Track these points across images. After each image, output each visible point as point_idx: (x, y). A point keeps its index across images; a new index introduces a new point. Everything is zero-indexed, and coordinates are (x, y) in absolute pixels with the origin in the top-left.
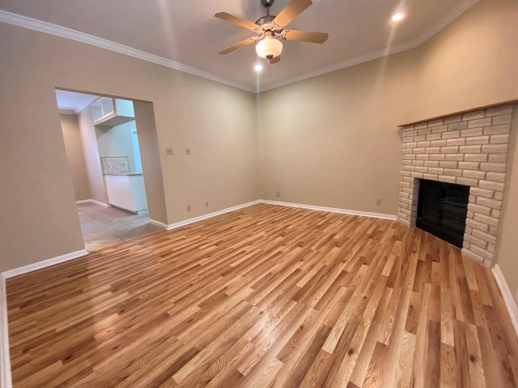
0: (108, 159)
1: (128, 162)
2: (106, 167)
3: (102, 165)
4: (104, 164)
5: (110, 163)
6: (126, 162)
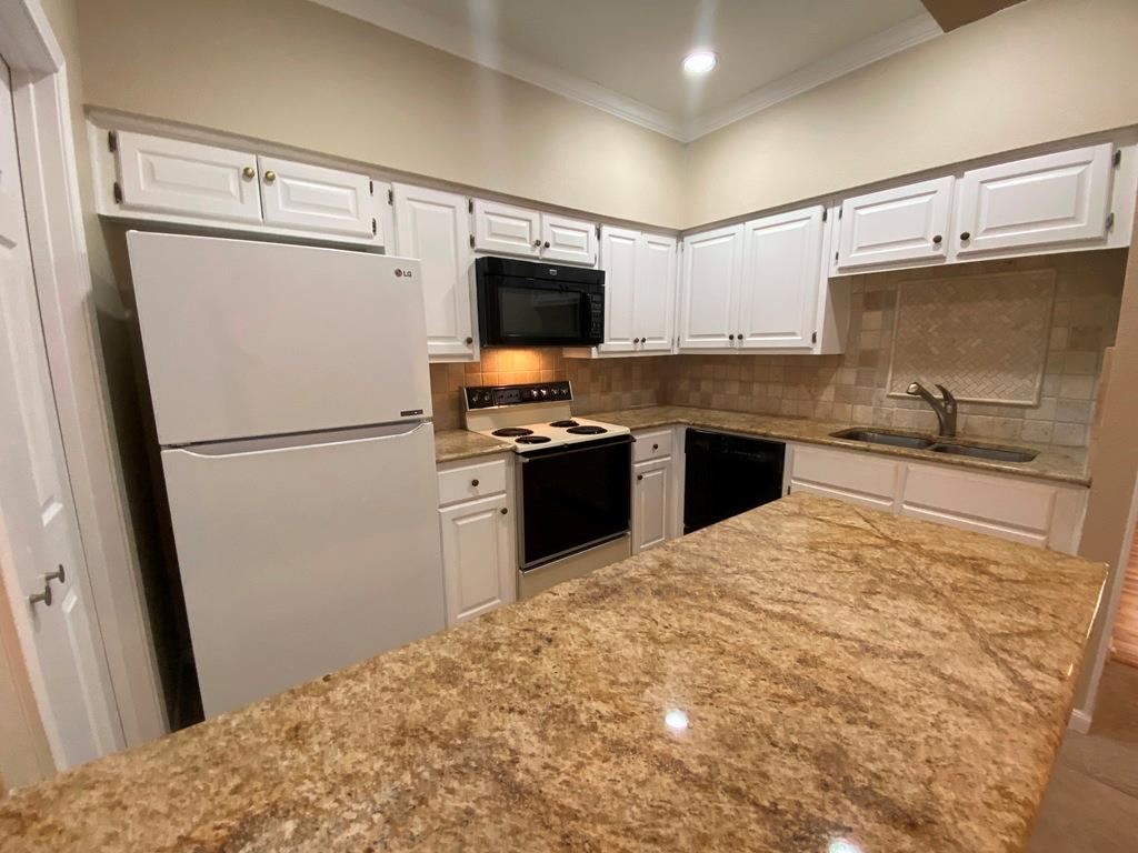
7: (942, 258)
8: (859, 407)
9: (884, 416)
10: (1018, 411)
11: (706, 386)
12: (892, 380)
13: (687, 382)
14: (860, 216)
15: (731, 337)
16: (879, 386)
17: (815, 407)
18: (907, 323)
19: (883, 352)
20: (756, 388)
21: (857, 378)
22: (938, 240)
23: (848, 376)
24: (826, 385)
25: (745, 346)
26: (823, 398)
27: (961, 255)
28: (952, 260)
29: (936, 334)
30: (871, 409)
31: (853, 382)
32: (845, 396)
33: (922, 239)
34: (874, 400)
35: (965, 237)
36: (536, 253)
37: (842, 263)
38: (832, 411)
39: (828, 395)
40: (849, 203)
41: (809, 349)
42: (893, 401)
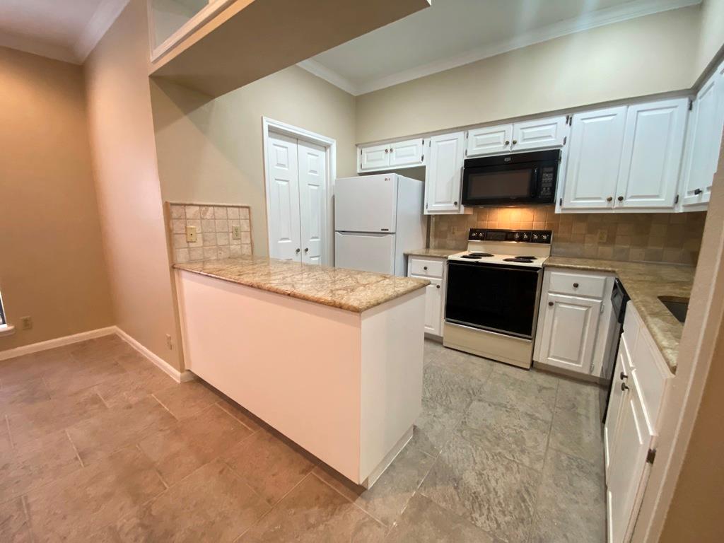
0: (191, 211)
1: (251, 226)
2: (181, 240)
3: (170, 232)
4: (177, 226)
5: (195, 227)
6: (246, 227)
36: (508, 148)
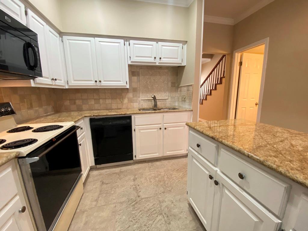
7: (155, 63)
8: (135, 103)
9: (141, 105)
10: (165, 100)
11: (78, 102)
12: (142, 95)
13: (68, 101)
14: (136, 47)
15: (96, 81)
16: (139, 97)
17: (122, 105)
18: (143, 81)
19: (138, 88)
20: (101, 101)
21: (133, 96)
22: (155, 58)
23: (130, 95)
24: (125, 98)
25: (102, 85)
26: (125, 102)
27: (159, 63)
28: (157, 64)
29: (149, 83)
30: (138, 104)
31: (132, 97)
32: (130, 101)
33: (151, 57)
34: (138, 101)
35: (160, 58)
37: (132, 60)
38: (128, 106)
39: (126, 101)
40: (132, 42)
41: (126, 86)
42: (142, 101)
